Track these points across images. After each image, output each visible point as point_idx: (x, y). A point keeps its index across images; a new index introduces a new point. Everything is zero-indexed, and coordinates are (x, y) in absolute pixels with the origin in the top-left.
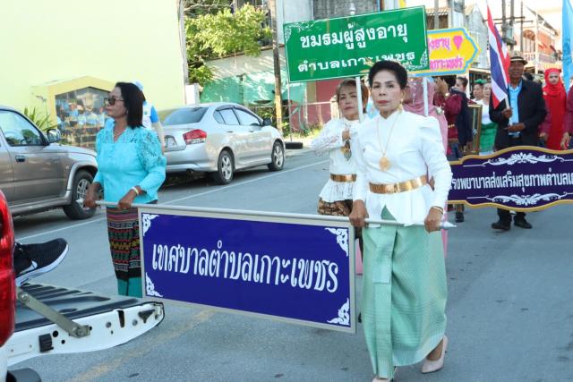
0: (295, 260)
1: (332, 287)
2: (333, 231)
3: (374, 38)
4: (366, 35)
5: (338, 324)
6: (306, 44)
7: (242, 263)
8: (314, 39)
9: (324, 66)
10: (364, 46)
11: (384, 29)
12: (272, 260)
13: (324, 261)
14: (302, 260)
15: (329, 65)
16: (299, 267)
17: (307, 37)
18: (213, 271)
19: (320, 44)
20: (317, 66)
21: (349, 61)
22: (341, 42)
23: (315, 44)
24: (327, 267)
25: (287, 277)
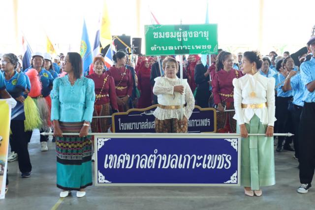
0: (205, 156)
1: (227, 166)
2: (229, 140)
3: (192, 36)
4: (188, 35)
5: (230, 183)
6: (156, 36)
7: (171, 159)
8: (161, 34)
9: (165, 48)
10: (187, 40)
11: (197, 32)
12: (191, 157)
13: (224, 155)
14: (210, 155)
15: (168, 48)
16: (208, 159)
17: (157, 33)
18: (150, 165)
19: (163, 37)
20: (161, 48)
21: (178, 47)
22: (175, 37)
23: (161, 36)
24: (225, 157)
25: (200, 164)
